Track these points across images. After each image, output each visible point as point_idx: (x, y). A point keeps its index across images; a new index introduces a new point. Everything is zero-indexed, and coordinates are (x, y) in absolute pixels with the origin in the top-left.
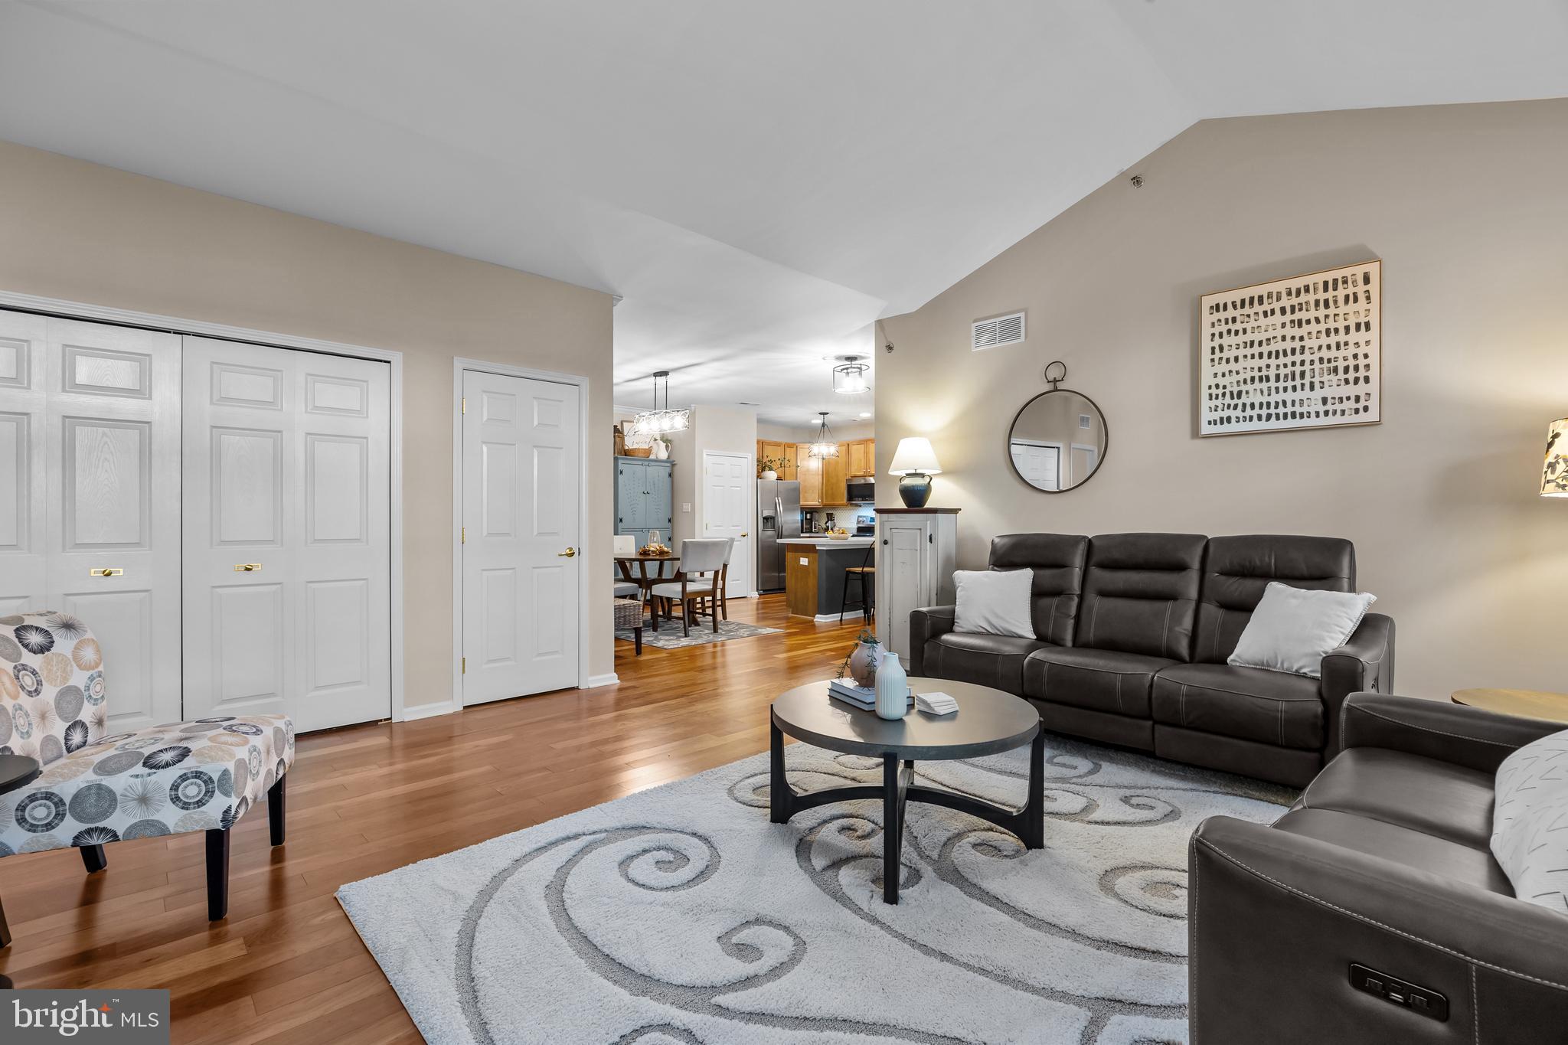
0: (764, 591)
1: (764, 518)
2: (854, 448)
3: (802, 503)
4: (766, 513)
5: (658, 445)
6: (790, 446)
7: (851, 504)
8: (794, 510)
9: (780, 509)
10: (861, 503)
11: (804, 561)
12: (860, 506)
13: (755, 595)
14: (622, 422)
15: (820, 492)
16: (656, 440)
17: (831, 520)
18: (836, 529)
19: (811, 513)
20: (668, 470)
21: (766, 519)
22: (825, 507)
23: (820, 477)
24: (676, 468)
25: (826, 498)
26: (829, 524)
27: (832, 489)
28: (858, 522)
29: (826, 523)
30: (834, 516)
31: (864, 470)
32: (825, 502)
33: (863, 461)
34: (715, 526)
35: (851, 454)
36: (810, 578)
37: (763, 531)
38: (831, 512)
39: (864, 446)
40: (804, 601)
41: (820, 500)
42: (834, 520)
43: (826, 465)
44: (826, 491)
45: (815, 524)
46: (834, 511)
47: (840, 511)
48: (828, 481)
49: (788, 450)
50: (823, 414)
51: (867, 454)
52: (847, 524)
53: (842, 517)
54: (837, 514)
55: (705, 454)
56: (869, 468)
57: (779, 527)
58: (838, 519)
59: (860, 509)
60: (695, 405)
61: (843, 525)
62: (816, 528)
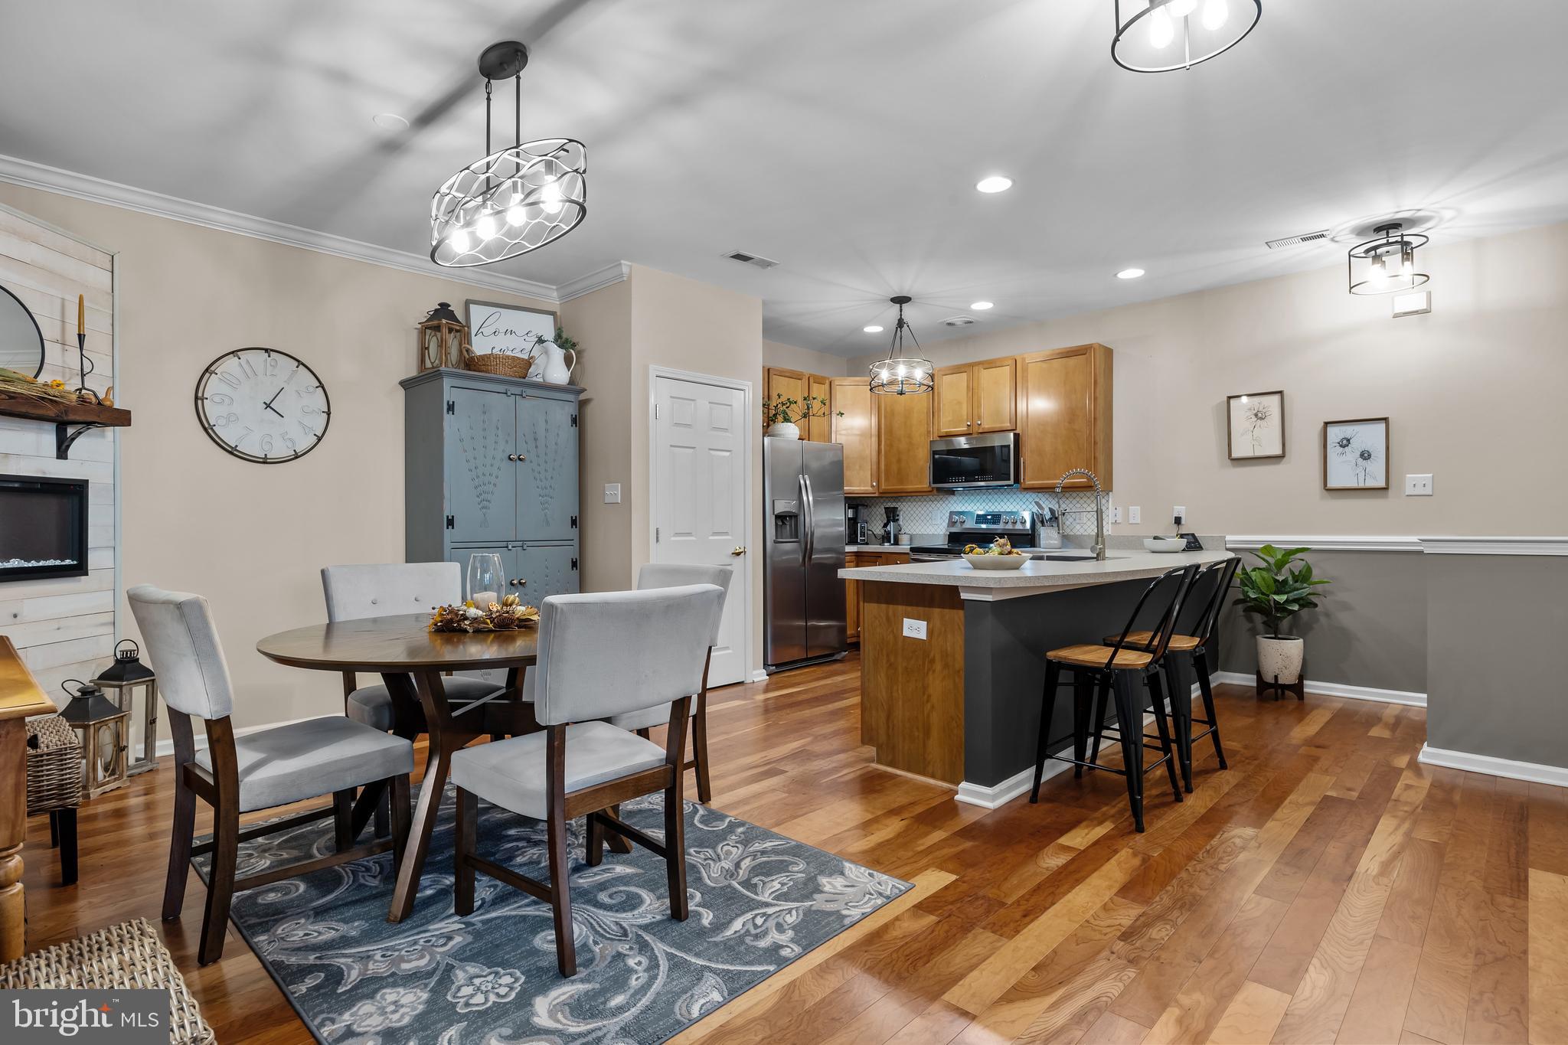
0: (777, 665)
1: (777, 517)
2: (946, 382)
3: (846, 488)
4: (782, 507)
5: (546, 352)
6: (820, 381)
7: (939, 490)
8: (832, 501)
9: (808, 498)
10: (958, 486)
11: (915, 628)
13: (760, 676)
14: (467, 303)
15: (875, 467)
16: (540, 341)
17: (894, 521)
19: (861, 506)
20: (571, 409)
21: (781, 518)
22: (884, 496)
23: (874, 439)
24: (590, 410)
25: (887, 479)
26: (891, 527)
27: (899, 461)
28: (952, 523)
29: (884, 527)
30: (898, 513)
31: (969, 423)
32: (883, 487)
33: (965, 406)
34: (677, 534)
35: (939, 393)
36: (934, 671)
37: (775, 542)
38: (894, 505)
39: (968, 377)
40: (916, 734)
41: (874, 484)
42: (898, 520)
43: (885, 417)
44: (886, 465)
45: (862, 528)
46: (899, 504)
47: (909, 504)
48: (890, 445)
49: (815, 387)
50: (901, 300)
51: (972, 391)
52: (925, 527)
53: (915, 515)
54: (904, 509)
55: (652, 374)
56: (979, 418)
57: (806, 535)
58: (907, 518)
59: (955, 498)
60: (630, 263)
61: (917, 530)
62: (863, 534)
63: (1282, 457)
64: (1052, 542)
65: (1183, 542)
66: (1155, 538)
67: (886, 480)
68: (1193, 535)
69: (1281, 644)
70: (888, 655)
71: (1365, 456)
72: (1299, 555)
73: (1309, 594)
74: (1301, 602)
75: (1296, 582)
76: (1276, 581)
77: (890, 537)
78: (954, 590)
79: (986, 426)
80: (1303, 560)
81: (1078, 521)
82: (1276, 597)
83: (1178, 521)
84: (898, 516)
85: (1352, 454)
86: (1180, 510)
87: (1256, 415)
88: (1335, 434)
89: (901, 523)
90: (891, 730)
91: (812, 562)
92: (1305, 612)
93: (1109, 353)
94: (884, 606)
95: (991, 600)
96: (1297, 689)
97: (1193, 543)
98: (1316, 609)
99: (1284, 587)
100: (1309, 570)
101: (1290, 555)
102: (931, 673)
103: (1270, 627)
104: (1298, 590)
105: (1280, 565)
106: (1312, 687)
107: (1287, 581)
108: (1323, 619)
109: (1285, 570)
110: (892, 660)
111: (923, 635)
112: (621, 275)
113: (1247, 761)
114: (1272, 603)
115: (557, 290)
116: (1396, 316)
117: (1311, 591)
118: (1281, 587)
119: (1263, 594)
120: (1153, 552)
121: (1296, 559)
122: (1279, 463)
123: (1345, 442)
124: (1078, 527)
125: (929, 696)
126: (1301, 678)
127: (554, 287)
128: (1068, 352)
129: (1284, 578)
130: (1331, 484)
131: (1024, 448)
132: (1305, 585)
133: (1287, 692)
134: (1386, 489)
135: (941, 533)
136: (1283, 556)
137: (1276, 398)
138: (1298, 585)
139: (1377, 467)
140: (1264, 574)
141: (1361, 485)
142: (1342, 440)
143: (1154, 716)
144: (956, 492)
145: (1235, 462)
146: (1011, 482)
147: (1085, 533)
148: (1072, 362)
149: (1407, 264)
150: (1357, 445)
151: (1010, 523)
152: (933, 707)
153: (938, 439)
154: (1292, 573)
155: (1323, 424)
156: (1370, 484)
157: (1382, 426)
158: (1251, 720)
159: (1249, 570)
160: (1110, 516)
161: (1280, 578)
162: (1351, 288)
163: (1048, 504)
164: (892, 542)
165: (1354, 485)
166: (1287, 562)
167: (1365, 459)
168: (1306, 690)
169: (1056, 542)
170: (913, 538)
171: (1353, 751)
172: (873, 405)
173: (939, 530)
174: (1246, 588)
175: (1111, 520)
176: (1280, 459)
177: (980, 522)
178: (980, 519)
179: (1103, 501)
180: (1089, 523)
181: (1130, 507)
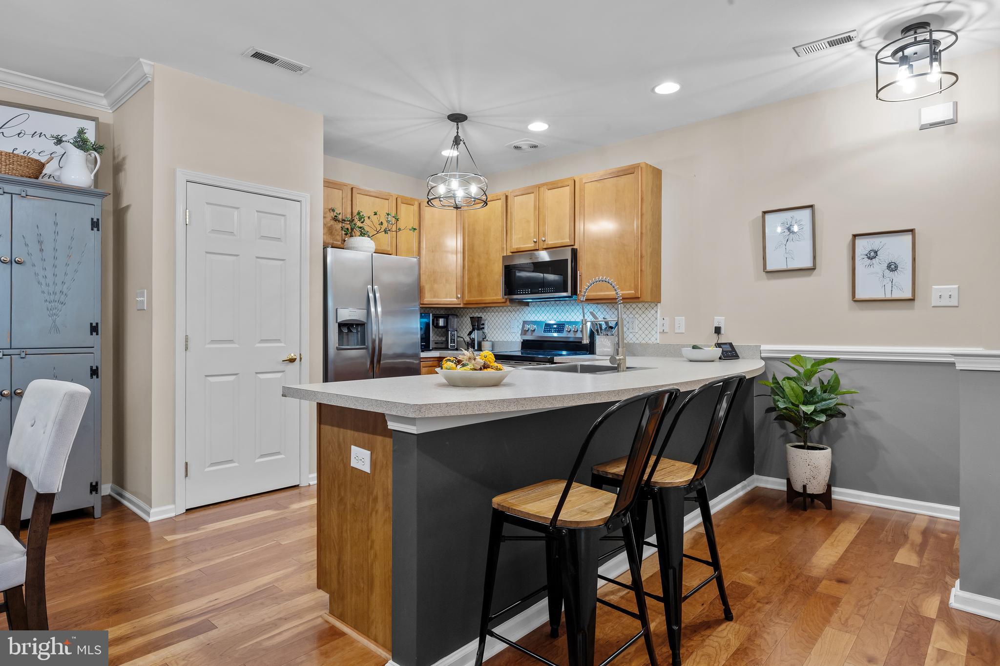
1: (341, 325)
2: (517, 203)
3: (428, 299)
4: (347, 314)
5: (65, 153)
6: (408, 202)
7: (512, 301)
8: (407, 313)
9: (378, 308)
10: (528, 297)
11: (360, 459)
12: (527, 304)
15: (459, 281)
17: (479, 329)
18: (486, 345)
19: (446, 317)
20: (91, 213)
21: (346, 327)
22: (468, 306)
23: (460, 256)
25: (469, 292)
26: (475, 335)
27: (479, 275)
28: (524, 332)
29: (468, 335)
30: (482, 322)
31: (535, 240)
32: (466, 298)
33: (532, 223)
34: (213, 342)
35: (511, 213)
36: (377, 512)
37: (338, 349)
38: (479, 315)
39: (535, 197)
40: (362, 585)
41: (459, 296)
42: (483, 328)
43: (468, 236)
44: (469, 279)
45: (452, 335)
46: (485, 314)
47: (493, 314)
48: (472, 261)
49: (403, 208)
50: (457, 118)
51: (539, 210)
52: (505, 335)
53: (497, 324)
54: (489, 319)
55: (181, 177)
56: (544, 235)
57: (374, 341)
58: (491, 327)
59: (529, 309)
60: (153, 63)
61: (499, 338)
62: (453, 341)
63: (813, 269)
64: (605, 350)
65: (719, 351)
66: (694, 347)
68: (731, 344)
69: (810, 455)
70: (339, 488)
71: (892, 267)
72: (828, 365)
73: (837, 404)
74: (829, 412)
75: (825, 392)
76: (804, 391)
77: (474, 344)
78: (380, 418)
79: (550, 243)
80: (832, 370)
81: (631, 330)
82: (804, 408)
83: (718, 330)
84: (483, 324)
85: (879, 265)
86: (719, 321)
87: (789, 229)
88: (862, 245)
89: (486, 330)
90: (341, 576)
91: (381, 366)
92: (834, 421)
93: (657, 174)
94: (336, 429)
95: (415, 432)
96: (826, 498)
97: (730, 352)
98: (846, 418)
99: (812, 397)
100: (837, 380)
101: (819, 365)
102: (374, 513)
103: (799, 436)
104: (825, 400)
105: (809, 375)
106: (840, 494)
107: (816, 391)
108: (851, 428)
109: (814, 380)
110: (342, 494)
111: (366, 468)
112: (145, 76)
113: (759, 605)
114: (802, 415)
115: (105, 96)
116: (923, 128)
117: (839, 401)
118: (809, 397)
119: (793, 404)
120: (691, 361)
121: (825, 369)
122: (810, 275)
123: (872, 254)
124: (631, 336)
125: (373, 542)
126: (829, 487)
127: (102, 95)
128: (619, 172)
129: (812, 388)
130: (859, 295)
131: (581, 262)
132: (833, 395)
133: (816, 501)
134: (912, 300)
135: (516, 341)
136: (813, 366)
137: (808, 212)
138: (825, 395)
139: (904, 278)
140: (793, 384)
141: (888, 296)
142: (870, 252)
143: (656, 549)
144: (530, 303)
145: (769, 275)
146: (569, 293)
147: (637, 342)
148: (623, 180)
149: (935, 64)
150: (884, 257)
151: (572, 332)
152: (376, 555)
153: (511, 254)
154: (822, 383)
155: (851, 236)
156: (897, 295)
157: (908, 238)
158: (774, 538)
159: (780, 379)
160: (658, 326)
161: (809, 388)
162: (878, 91)
163: (604, 315)
164: (476, 348)
165: (881, 296)
166: (816, 373)
167: (892, 271)
168: (834, 497)
169: (609, 350)
170: (496, 345)
171: (877, 589)
172: (459, 226)
173: (515, 338)
174: (777, 397)
175: (659, 329)
176: (811, 271)
177: (548, 331)
178: (548, 328)
179: (653, 312)
180: (640, 332)
181: (676, 318)
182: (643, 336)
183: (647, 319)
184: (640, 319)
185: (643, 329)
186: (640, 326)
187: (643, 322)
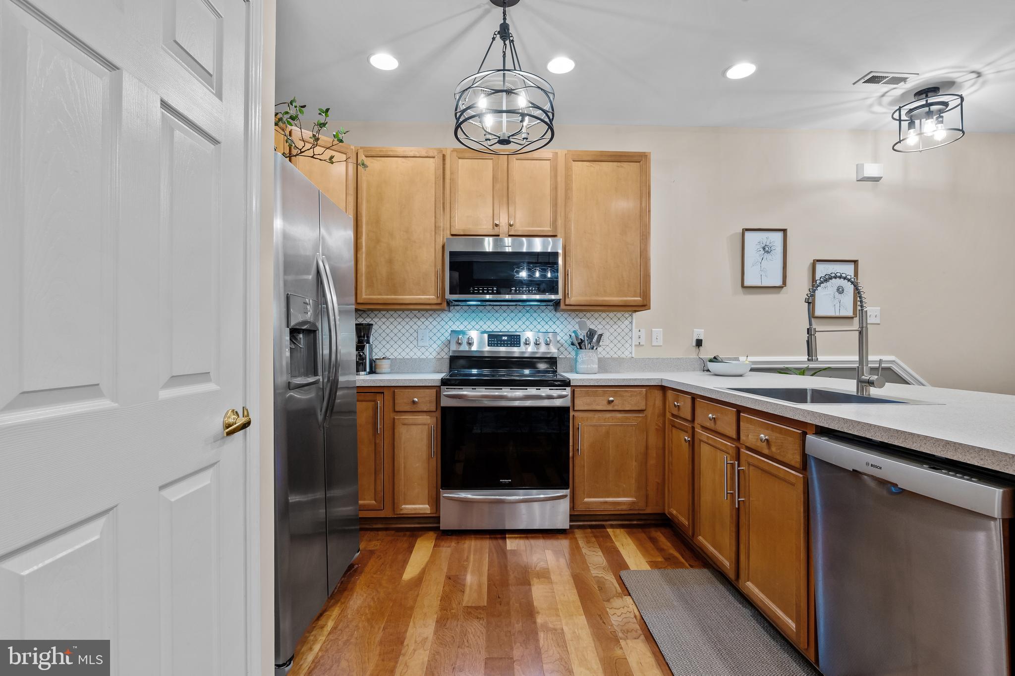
25: (370, 285)
30: (372, 332)
38: (368, 321)
53: (392, 335)
54: (377, 327)
56: (513, 217)
57: (331, 368)
58: (380, 339)
63: (781, 287)
67: (368, 286)
71: (840, 290)
77: (365, 364)
83: (699, 343)
84: (373, 335)
85: (831, 289)
86: (699, 333)
87: (764, 249)
88: (820, 269)
116: (859, 180)
122: (779, 293)
130: (816, 313)
134: (854, 317)
135: (431, 357)
137: (781, 235)
139: (848, 300)
141: (837, 314)
142: (826, 276)
145: (746, 290)
146: (560, 296)
150: (834, 282)
153: (452, 237)
155: (813, 262)
156: (844, 313)
157: (852, 267)
160: (633, 339)
164: (368, 370)
165: (832, 314)
167: (840, 293)
169: (596, 366)
170: (395, 365)
173: (427, 354)
175: (635, 342)
176: (779, 289)
177: (494, 344)
178: (494, 341)
179: (627, 322)
180: (612, 345)
181: (653, 330)
182: (615, 349)
183: (619, 330)
184: (612, 330)
185: (615, 342)
186: (612, 338)
187: (615, 334)
